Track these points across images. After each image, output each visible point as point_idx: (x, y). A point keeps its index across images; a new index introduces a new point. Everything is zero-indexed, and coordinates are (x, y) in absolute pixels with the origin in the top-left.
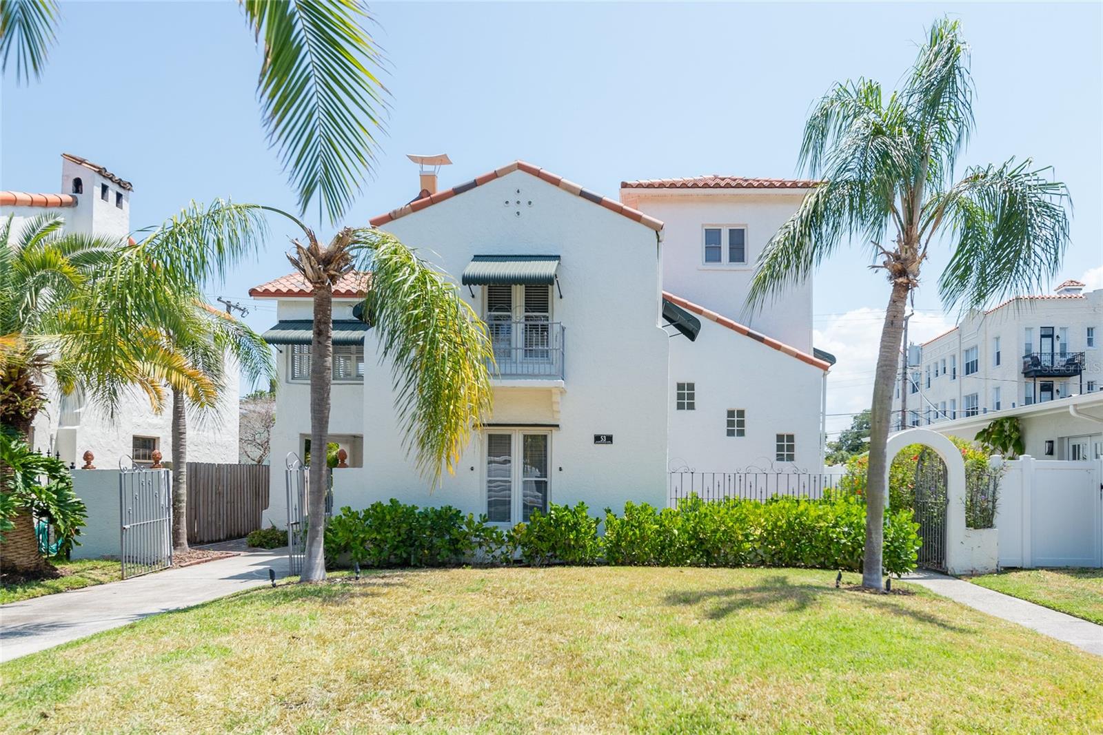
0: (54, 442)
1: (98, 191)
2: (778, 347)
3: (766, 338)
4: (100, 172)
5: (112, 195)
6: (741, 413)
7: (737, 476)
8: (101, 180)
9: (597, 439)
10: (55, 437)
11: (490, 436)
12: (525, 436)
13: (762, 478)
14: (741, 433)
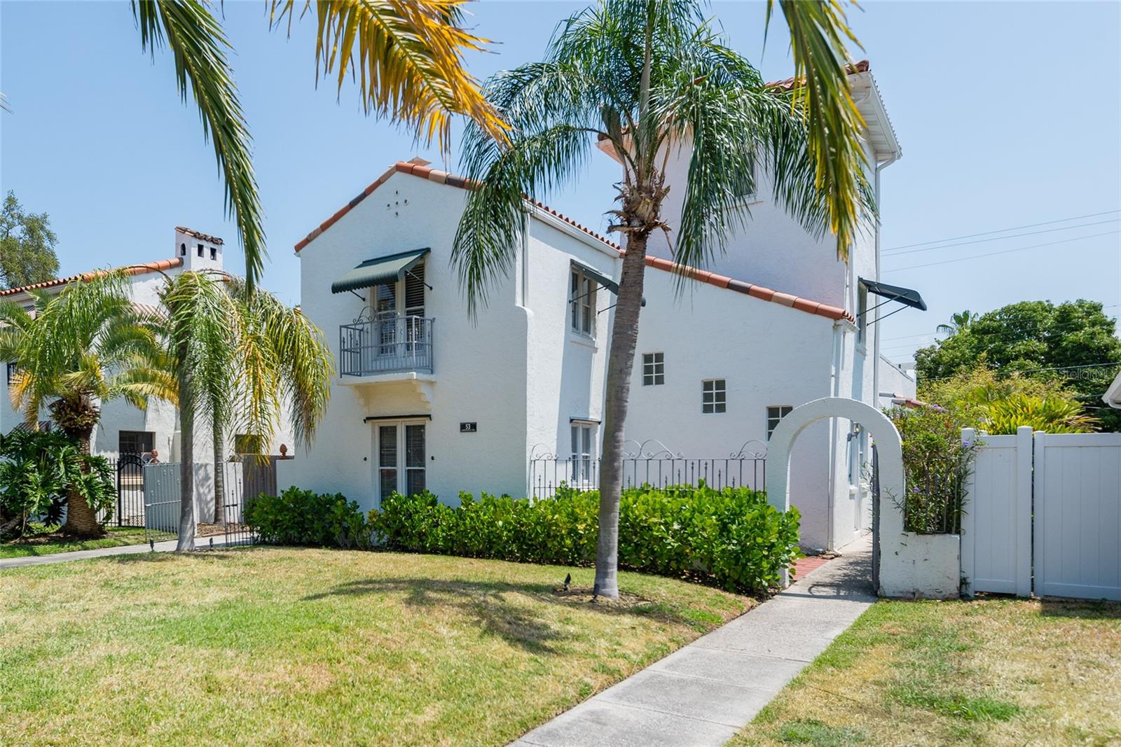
0: (171, 443)
1: (195, 251)
2: (768, 297)
3: (754, 287)
4: (195, 236)
5: (207, 252)
6: (721, 384)
7: (703, 463)
8: (197, 242)
9: (463, 427)
10: (171, 439)
11: (381, 428)
12: (407, 427)
13: (734, 466)
14: (721, 408)
